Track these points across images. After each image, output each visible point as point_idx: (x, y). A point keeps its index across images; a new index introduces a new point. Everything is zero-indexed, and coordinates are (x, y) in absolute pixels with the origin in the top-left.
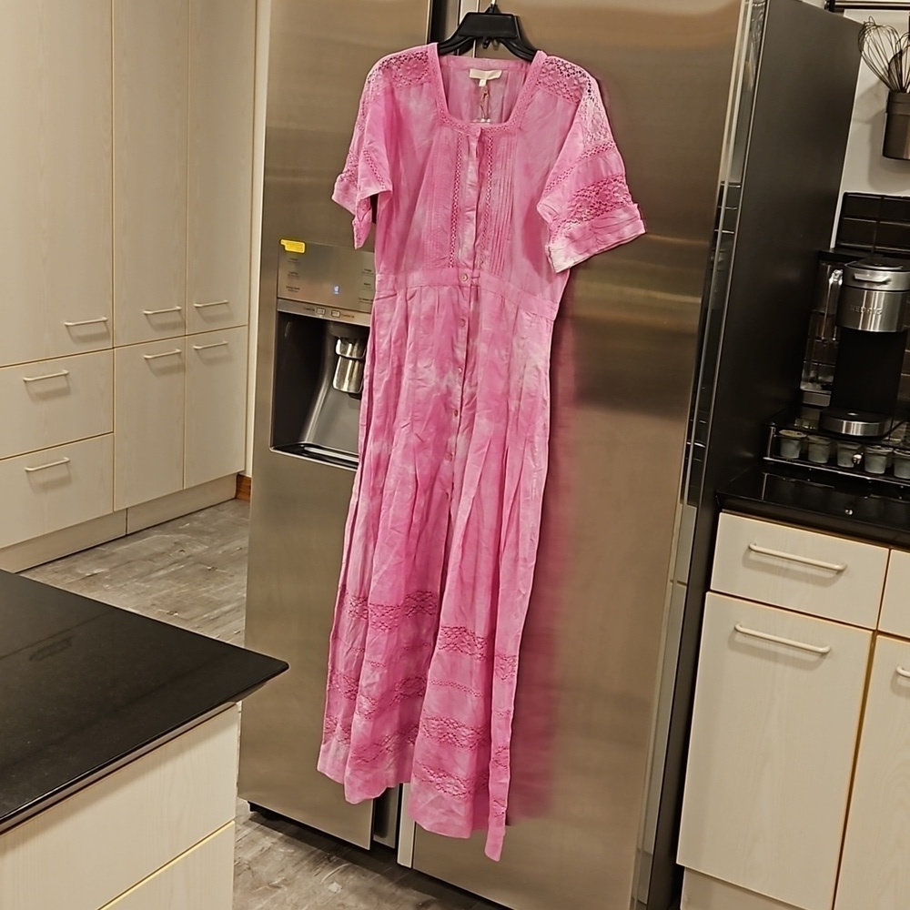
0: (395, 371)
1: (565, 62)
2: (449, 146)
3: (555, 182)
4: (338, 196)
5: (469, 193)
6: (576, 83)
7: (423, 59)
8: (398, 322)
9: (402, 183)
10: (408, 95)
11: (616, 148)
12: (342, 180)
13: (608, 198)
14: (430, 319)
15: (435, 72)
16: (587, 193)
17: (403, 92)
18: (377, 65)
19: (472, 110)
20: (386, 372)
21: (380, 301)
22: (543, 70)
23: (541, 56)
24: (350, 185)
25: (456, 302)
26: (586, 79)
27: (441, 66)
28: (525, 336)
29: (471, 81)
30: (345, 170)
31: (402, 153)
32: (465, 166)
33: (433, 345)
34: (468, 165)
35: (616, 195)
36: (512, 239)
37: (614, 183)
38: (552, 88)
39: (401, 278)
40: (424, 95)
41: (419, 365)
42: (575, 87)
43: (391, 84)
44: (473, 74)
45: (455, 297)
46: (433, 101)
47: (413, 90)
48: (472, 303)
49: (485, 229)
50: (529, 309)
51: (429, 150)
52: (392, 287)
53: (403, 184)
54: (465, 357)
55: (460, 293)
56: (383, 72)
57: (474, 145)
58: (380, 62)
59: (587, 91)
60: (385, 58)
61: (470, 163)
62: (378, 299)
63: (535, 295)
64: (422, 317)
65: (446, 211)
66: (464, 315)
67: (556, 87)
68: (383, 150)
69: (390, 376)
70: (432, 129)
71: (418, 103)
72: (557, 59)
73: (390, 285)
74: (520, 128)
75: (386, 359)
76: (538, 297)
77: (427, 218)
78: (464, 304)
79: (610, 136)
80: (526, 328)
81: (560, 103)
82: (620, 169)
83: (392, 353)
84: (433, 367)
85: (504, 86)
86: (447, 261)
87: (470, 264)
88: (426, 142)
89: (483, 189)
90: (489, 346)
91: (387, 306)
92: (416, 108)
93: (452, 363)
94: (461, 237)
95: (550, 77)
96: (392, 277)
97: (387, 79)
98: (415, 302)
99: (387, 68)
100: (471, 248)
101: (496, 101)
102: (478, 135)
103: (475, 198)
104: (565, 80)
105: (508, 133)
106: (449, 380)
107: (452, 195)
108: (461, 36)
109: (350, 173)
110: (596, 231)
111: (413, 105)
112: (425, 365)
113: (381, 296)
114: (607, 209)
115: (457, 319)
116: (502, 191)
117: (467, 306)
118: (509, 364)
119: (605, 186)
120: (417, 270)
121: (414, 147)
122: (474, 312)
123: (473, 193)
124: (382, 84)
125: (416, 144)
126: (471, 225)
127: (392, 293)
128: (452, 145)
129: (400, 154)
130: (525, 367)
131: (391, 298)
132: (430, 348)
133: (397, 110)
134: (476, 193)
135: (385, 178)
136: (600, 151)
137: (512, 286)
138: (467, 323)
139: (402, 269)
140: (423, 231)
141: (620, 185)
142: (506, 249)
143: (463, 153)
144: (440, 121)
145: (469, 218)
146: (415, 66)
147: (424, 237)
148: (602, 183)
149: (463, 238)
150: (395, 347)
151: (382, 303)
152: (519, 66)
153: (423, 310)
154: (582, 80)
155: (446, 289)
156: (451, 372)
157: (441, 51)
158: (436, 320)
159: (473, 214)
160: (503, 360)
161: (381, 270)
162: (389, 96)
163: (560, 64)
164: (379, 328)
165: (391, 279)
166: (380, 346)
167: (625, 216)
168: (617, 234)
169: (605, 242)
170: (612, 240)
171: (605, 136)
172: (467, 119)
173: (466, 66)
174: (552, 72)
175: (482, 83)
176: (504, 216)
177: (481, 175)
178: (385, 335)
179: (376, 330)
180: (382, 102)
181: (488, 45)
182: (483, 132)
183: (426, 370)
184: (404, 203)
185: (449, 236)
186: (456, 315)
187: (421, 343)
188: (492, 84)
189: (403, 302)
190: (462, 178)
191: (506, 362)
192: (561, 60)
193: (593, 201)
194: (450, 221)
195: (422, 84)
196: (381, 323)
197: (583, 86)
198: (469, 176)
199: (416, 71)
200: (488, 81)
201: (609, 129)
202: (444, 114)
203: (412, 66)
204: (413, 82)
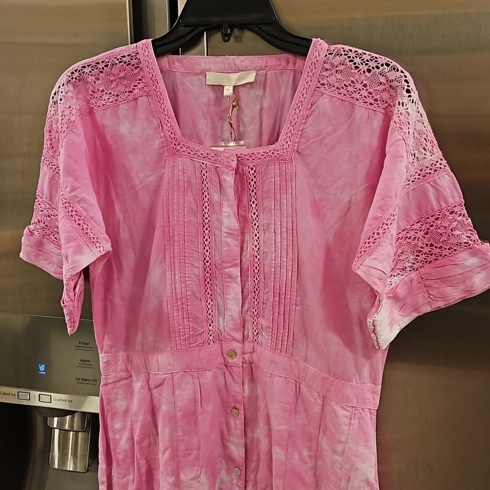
0: (144, 478)
1: (360, 51)
2: (189, 182)
3: (381, 231)
4: (28, 254)
5: (228, 245)
6: (382, 80)
7: (134, 64)
8: (141, 417)
9: (122, 234)
10: (116, 115)
11: (448, 168)
12: (32, 233)
13: (444, 238)
14: (192, 416)
15: (155, 81)
16: (412, 234)
17: (108, 111)
18: (63, 78)
19: (214, 128)
20: (131, 477)
21: (110, 387)
22: (327, 66)
23: (319, 47)
24: (45, 240)
25: (222, 386)
26: (399, 74)
27: (162, 71)
28: (343, 439)
29: (209, 90)
30: (34, 220)
31: (117, 195)
32: (217, 209)
33: (199, 449)
34: (221, 205)
35: (457, 232)
36: (302, 303)
37: (451, 217)
38: (343, 91)
39: (137, 359)
40: (141, 114)
41: (183, 477)
42: (381, 87)
43: (88, 102)
44: (212, 78)
45: (221, 380)
46: (156, 122)
47: (123, 108)
48: (246, 386)
49: (256, 290)
50: (343, 400)
51: (157, 188)
52: (123, 367)
53: (124, 235)
54: (243, 455)
55: (227, 373)
56: (75, 86)
57: (229, 179)
58: (67, 73)
59: (404, 92)
60: (75, 66)
61: (225, 203)
62: (106, 385)
63: (350, 380)
64: (179, 414)
65: (196, 271)
66: (236, 401)
67: (349, 88)
68: (92, 198)
69: (138, 485)
70: (160, 160)
71: (133, 126)
72: (347, 48)
73: (121, 365)
74: (298, 152)
75: (129, 461)
76: (354, 383)
77: (168, 281)
78: (236, 388)
79: (438, 153)
80: (345, 428)
81: (361, 112)
82: (456, 195)
83: (137, 455)
84: (203, 479)
85: (260, 93)
86: (205, 335)
87: (238, 336)
88: (153, 178)
89: (247, 237)
90: (287, 450)
91: (120, 391)
92: (130, 133)
93: (223, 461)
94: (220, 301)
95: (339, 76)
96: (122, 355)
97: (80, 96)
98: (165, 394)
99: (78, 81)
100: (237, 316)
101: (250, 113)
102: (234, 164)
103: (237, 250)
104: (365, 78)
105: (278, 159)
106: (222, 482)
107: (201, 247)
108: (185, 26)
109: (42, 225)
110: (427, 283)
111: (124, 128)
112: (192, 476)
113: (110, 381)
114: (444, 253)
115: (227, 407)
116: (279, 240)
117: (241, 390)
118: (315, 468)
119: (439, 222)
120: (162, 351)
121: (134, 187)
122: (249, 397)
123: (233, 244)
124: (76, 104)
125: (136, 182)
126: (234, 285)
127: (124, 375)
128: (193, 180)
129: (114, 195)
130: (349, 480)
131: (124, 382)
132: (195, 453)
133: (102, 137)
134: (238, 243)
135: (101, 236)
136: (425, 174)
137: (311, 369)
138: (242, 412)
139: (138, 347)
140: (165, 300)
141: (459, 218)
142: (295, 317)
143: (211, 190)
144: (171, 149)
145: (230, 276)
146: (122, 74)
147: (167, 307)
148: (433, 219)
149: (225, 303)
150: (141, 449)
151: (113, 388)
152: (283, 63)
153: (179, 404)
154: (393, 75)
155: (209, 374)
156: (223, 472)
157: (159, 50)
158: (200, 417)
159: (236, 271)
160: (306, 463)
161: (106, 348)
162: (88, 117)
163: (352, 55)
164: (112, 421)
165: (121, 358)
166: (117, 443)
167: (473, 261)
168: (462, 286)
169: (443, 297)
170: (455, 295)
171: (432, 153)
172: (208, 142)
173: (198, 68)
174: (341, 68)
175: (228, 91)
176: (287, 273)
177: (243, 219)
178: (123, 429)
179: (109, 423)
180: (80, 130)
181: (229, 36)
182: (240, 161)
183: (194, 482)
184: (129, 260)
185: (204, 304)
186: (224, 403)
187: (182, 447)
188: (243, 92)
189: (145, 392)
190: (215, 224)
191: (310, 465)
192: (354, 49)
193: (420, 244)
194: (202, 282)
195: (136, 99)
196: (114, 414)
197: (395, 84)
198: (225, 222)
199: (125, 82)
200: (234, 87)
201: (435, 142)
202: (175, 139)
203: (118, 75)
204: (121, 97)
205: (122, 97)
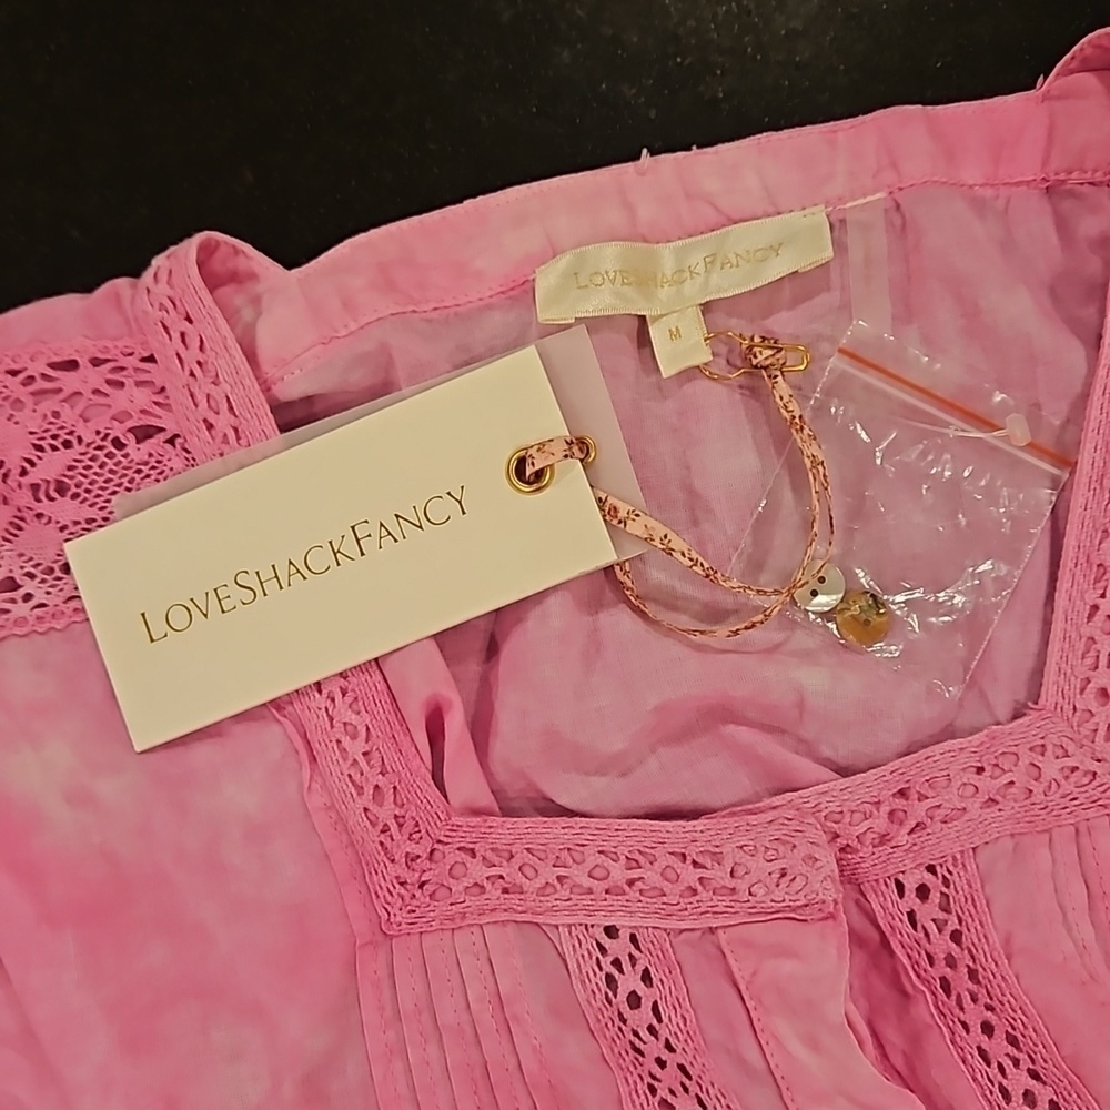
202: (410, 824)
203: (24, 473)
204: (28, 597)
205: (39, 597)
